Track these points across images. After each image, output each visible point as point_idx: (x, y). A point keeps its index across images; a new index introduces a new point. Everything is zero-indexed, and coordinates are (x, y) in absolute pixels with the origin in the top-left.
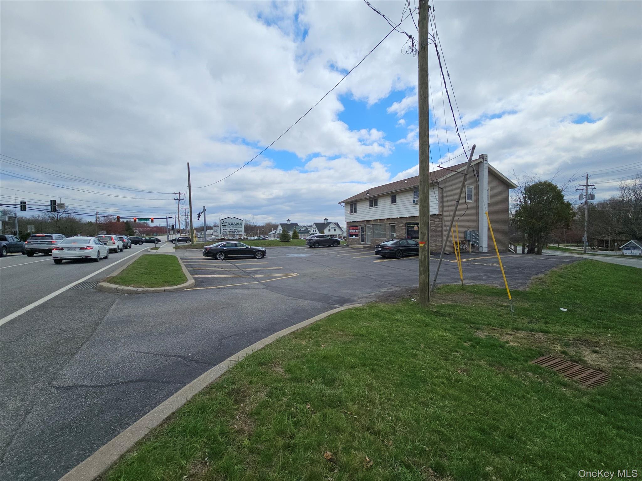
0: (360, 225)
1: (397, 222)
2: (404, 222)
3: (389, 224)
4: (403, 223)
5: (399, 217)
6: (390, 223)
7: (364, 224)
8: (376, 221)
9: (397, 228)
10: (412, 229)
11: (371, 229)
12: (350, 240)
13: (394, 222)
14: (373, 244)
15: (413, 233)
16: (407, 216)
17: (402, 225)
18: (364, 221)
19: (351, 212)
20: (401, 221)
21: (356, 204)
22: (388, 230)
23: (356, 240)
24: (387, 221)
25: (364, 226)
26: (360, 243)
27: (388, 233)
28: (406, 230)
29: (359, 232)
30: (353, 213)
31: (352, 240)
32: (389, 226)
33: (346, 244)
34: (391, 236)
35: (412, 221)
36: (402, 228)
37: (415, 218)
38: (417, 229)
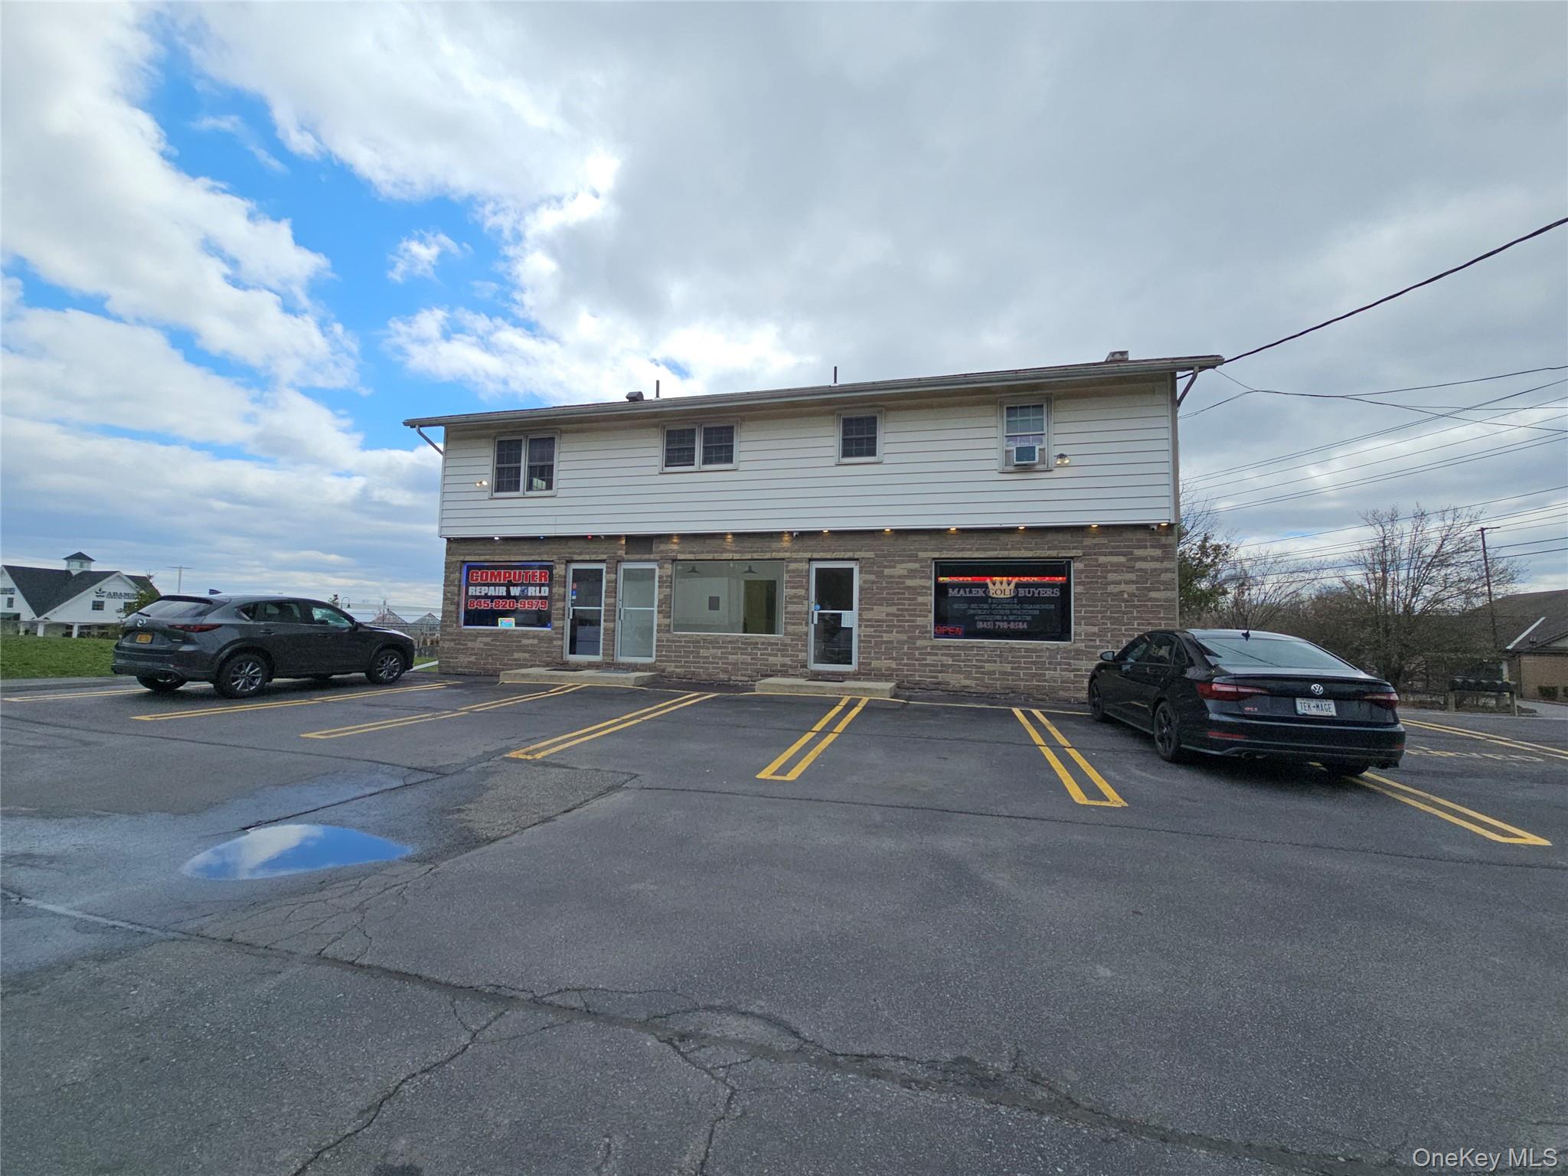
0: (568, 562)
1: (871, 555)
2: (922, 555)
4: (914, 558)
5: (888, 524)
6: (816, 555)
7: (604, 557)
8: (707, 541)
9: (873, 582)
10: (970, 592)
11: (666, 582)
12: (470, 644)
13: (850, 551)
14: (676, 667)
15: (979, 612)
16: (953, 523)
17: (911, 571)
18: (605, 536)
19: (500, 487)
20: (904, 550)
21: (550, 442)
22: (802, 592)
23: (525, 642)
24: (796, 547)
25: (603, 566)
26: (559, 660)
27: (798, 609)
28: (931, 595)
29: (558, 600)
30: (518, 490)
31: (486, 644)
32: (808, 571)
33: (436, 663)
34: (816, 622)
35: (977, 550)
36: (909, 583)
37: (1004, 538)
38: (1007, 592)
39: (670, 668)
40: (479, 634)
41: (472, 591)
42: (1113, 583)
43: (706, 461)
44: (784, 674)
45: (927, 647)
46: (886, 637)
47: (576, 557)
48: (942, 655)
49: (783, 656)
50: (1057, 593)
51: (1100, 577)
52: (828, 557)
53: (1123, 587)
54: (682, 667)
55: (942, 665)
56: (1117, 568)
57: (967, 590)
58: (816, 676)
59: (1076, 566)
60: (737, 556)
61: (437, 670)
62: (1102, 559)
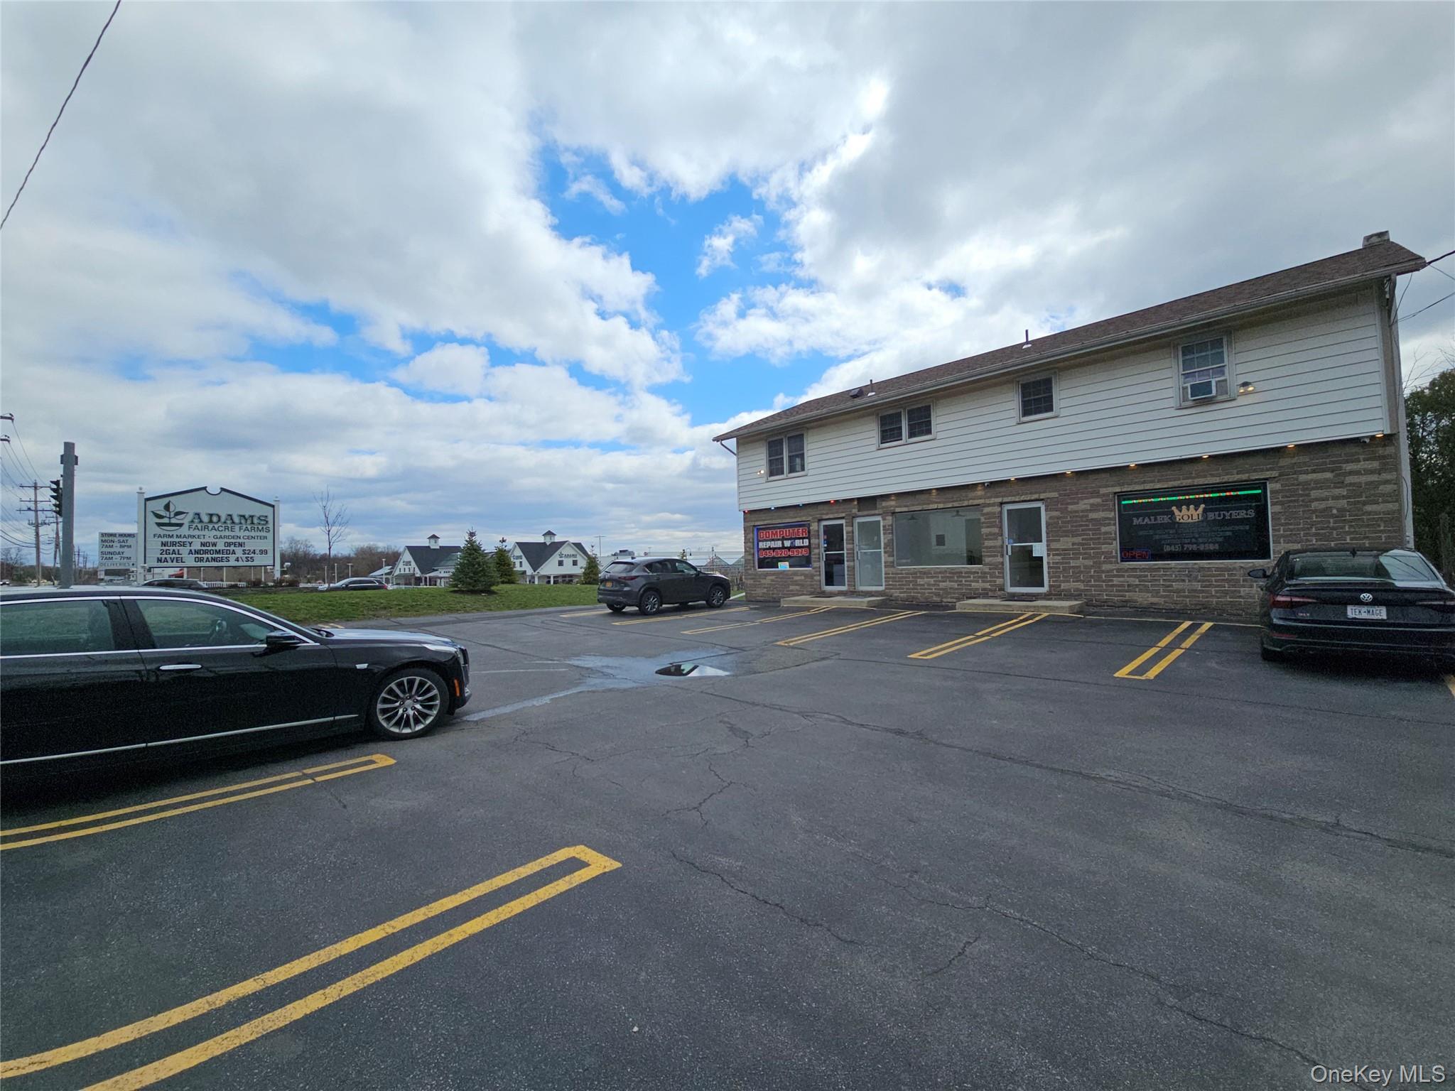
0: (820, 520)
1: (1055, 495)
2: (1103, 491)
3: (1001, 504)
4: (1095, 494)
5: (1068, 468)
6: (1006, 500)
7: (843, 515)
8: (917, 497)
9: (1058, 518)
10: (1156, 519)
11: (888, 529)
12: (763, 581)
13: (1036, 493)
14: (901, 593)
15: (1166, 536)
16: (1132, 461)
17: (1092, 505)
18: (843, 500)
19: (772, 473)
20: (1086, 488)
21: (800, 438)
22: (996, 530)
23: (796, 578)
24: (989, 495)
25: (843, 522)
26: (818, 590)
27: (992, 544)
28: (1115, 524)
29: (815, 548)
30: (783, 473)
31: (772, 581)
32: (1001, 512)
33: (744, 594)
34: (1010, 553)
35: (1159, 481)
36: (1093, 515)
37: (1187, 468)
38: (1195, 517)
39: (896, 593)
40: (767, 574)
41: (762, 545)
42: (1317, 500)
43: (911, 435)
44: (985, 596)
45: (1113, 570)
46: (1073, 563)
47: (825, 517)
48: (1128, 577)
49: (983, 582)
50: (1252, 513)
51: (1302, 495)
52: (1017, 500)
53: (1331, 503)
54: (904, 592)
55: (1129, 586)
56: (1320, 485)
57: (1152, 518)
58: (1013, 597)
59: (1269, 486)
60: (941, 506)
61: (744, 599)
62: (1303, 478)
